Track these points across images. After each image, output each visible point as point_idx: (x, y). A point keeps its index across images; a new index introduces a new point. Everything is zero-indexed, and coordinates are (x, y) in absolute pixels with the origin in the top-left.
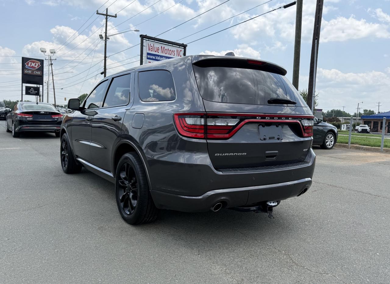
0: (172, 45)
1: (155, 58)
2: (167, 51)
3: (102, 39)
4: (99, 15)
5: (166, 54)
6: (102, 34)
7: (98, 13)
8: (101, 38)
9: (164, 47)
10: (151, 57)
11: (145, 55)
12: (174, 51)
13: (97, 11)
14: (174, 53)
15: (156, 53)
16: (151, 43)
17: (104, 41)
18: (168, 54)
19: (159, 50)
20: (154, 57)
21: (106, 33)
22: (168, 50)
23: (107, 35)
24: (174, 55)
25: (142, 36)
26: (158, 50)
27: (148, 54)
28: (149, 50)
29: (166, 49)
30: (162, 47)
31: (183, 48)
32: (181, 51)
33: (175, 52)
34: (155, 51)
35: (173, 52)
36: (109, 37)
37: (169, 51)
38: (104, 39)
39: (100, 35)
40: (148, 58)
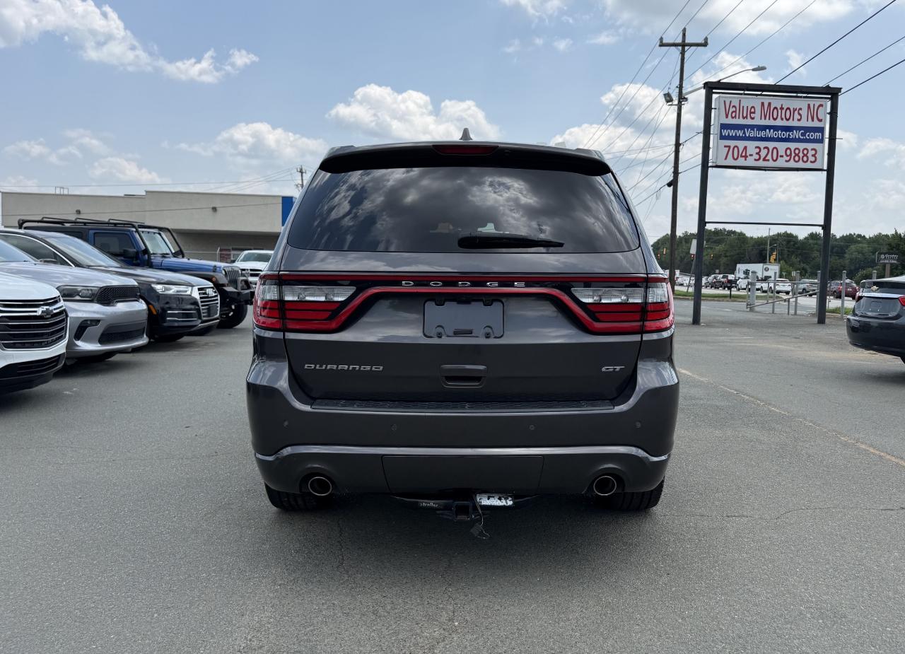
0: (795, 95)
1: (744, 133)
2: (780, 111)
3: (671, 103)
4: (668, 48)
5: (775, 119)
6: (671, 92)
7: (662, 45)
8: (668, 102)
9: (770, 104)
10: (732, 133)
11: (714, 129)
12: (800, 109)
13: (661, 39)
14: (800, 114)
15: (749, 122)
16: (734, 98)
17: (676, 108)
18: (782, 119)
19: (754, 113)
20: (740, 133)
21: (681, 87)
22: (782, 108)
23: (684, 92)
24: (799, 120)
25: (709, 85)
26: (751, 113)
27: (723, 126)
28: (727, 117)
29: (775, 108)
30: (763, 104)
31: (830, 96)
32: (821, 105)
33: (804, 112)
34: (745, 115)
35: (796, 112)
36: (686, 97)
37: (784, 111)
38: (676, 102)
39: (665, 95)
40: (722, 137)
